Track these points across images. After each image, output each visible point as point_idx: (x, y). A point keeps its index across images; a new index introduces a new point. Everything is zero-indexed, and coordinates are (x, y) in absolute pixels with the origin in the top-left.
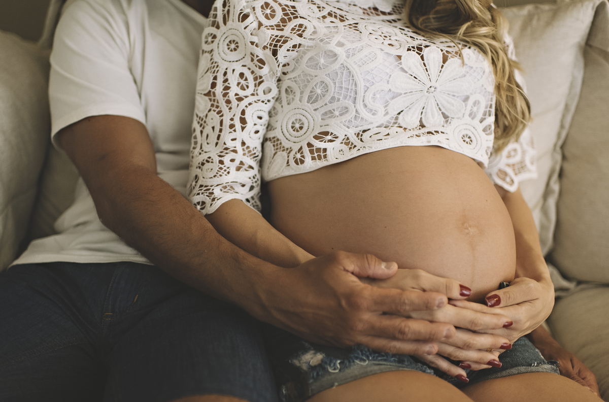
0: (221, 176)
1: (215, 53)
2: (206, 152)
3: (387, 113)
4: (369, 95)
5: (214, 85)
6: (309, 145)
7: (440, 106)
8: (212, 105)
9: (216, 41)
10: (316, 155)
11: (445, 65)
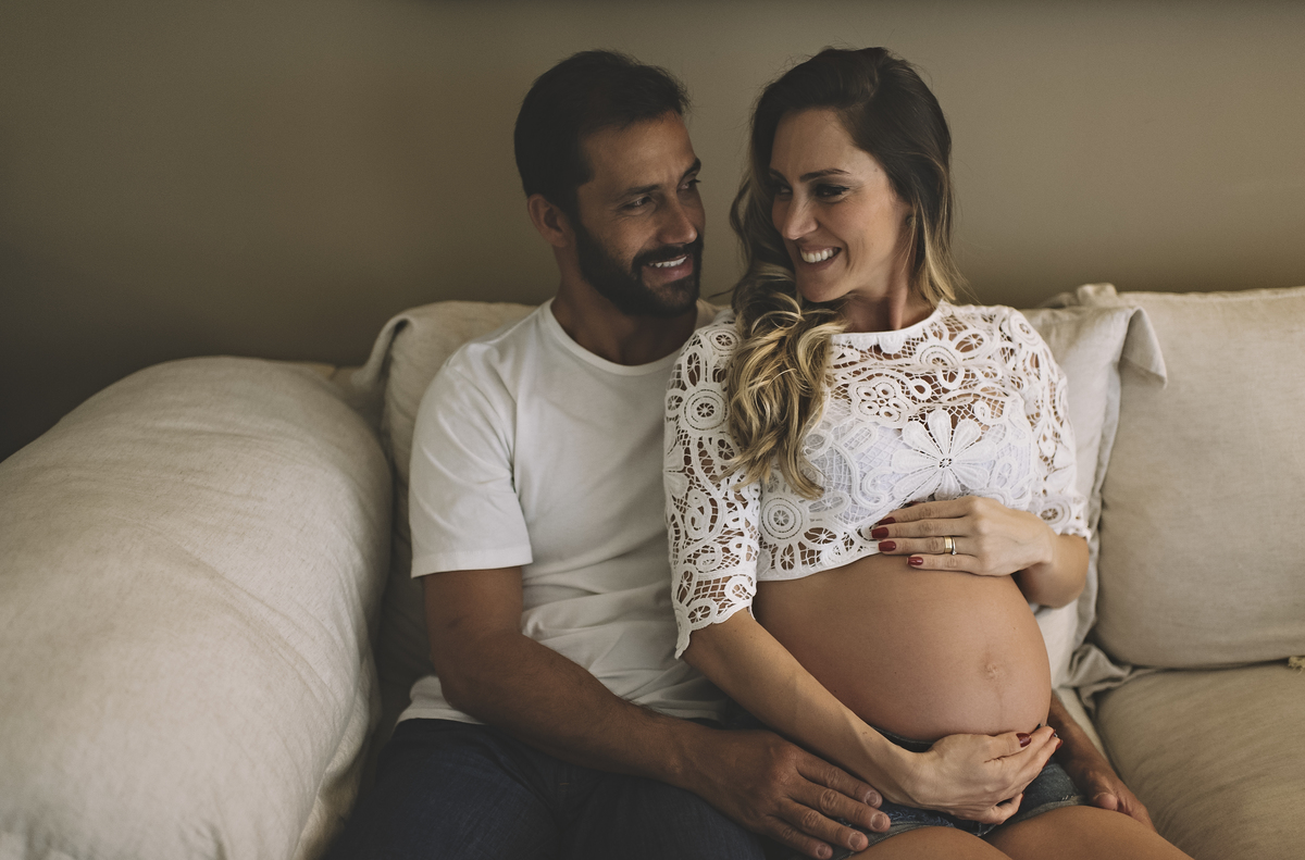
0: (727, 566)
1: (682, 420)
2: (696, 541)
3: (893, 498)
4: (868, 482)
5: (688, 460)
6: (801, 546)
7: (959, 478)
8: (691, 482)
9: (682, 404)
10: (807, 559)
11: (956, 430)
